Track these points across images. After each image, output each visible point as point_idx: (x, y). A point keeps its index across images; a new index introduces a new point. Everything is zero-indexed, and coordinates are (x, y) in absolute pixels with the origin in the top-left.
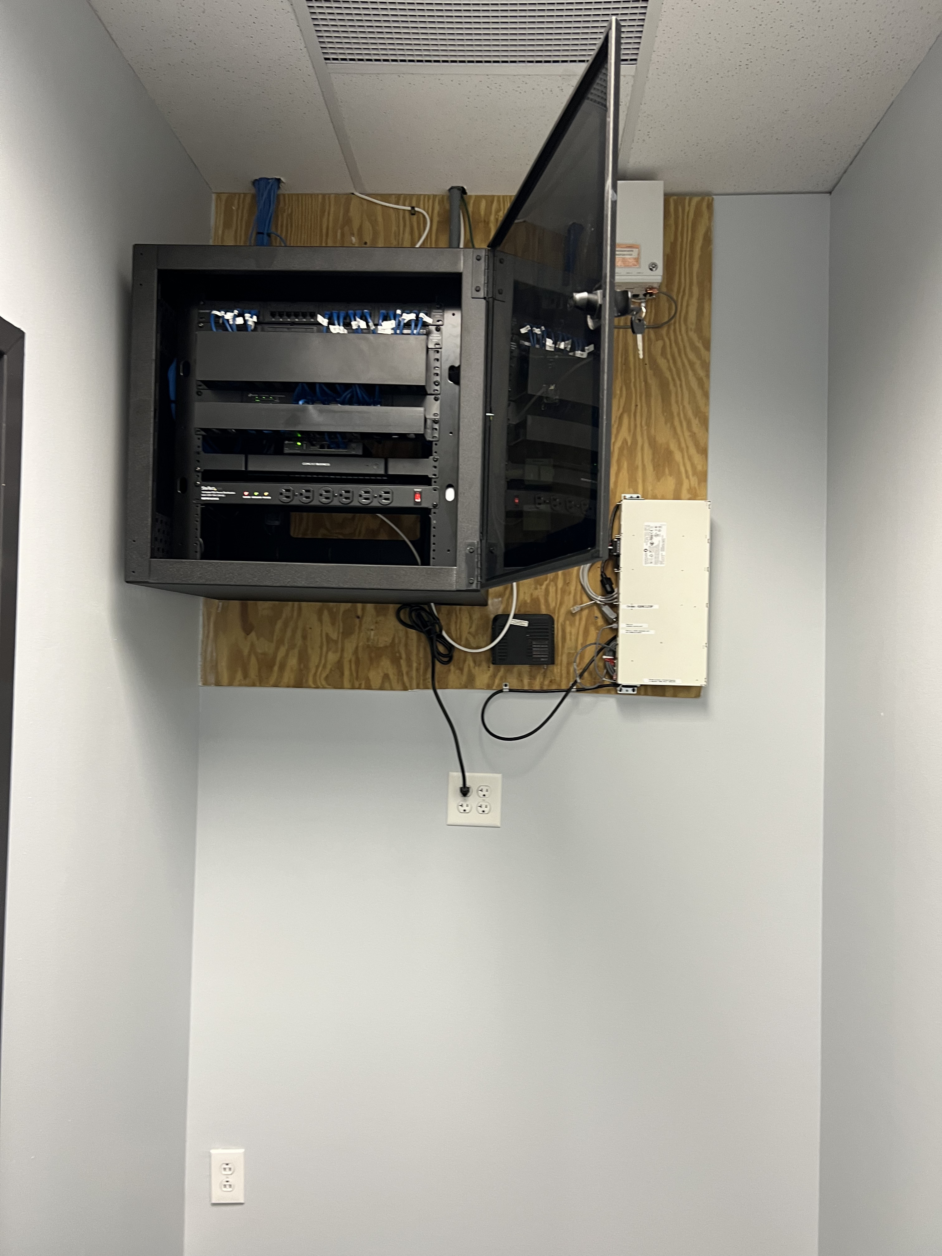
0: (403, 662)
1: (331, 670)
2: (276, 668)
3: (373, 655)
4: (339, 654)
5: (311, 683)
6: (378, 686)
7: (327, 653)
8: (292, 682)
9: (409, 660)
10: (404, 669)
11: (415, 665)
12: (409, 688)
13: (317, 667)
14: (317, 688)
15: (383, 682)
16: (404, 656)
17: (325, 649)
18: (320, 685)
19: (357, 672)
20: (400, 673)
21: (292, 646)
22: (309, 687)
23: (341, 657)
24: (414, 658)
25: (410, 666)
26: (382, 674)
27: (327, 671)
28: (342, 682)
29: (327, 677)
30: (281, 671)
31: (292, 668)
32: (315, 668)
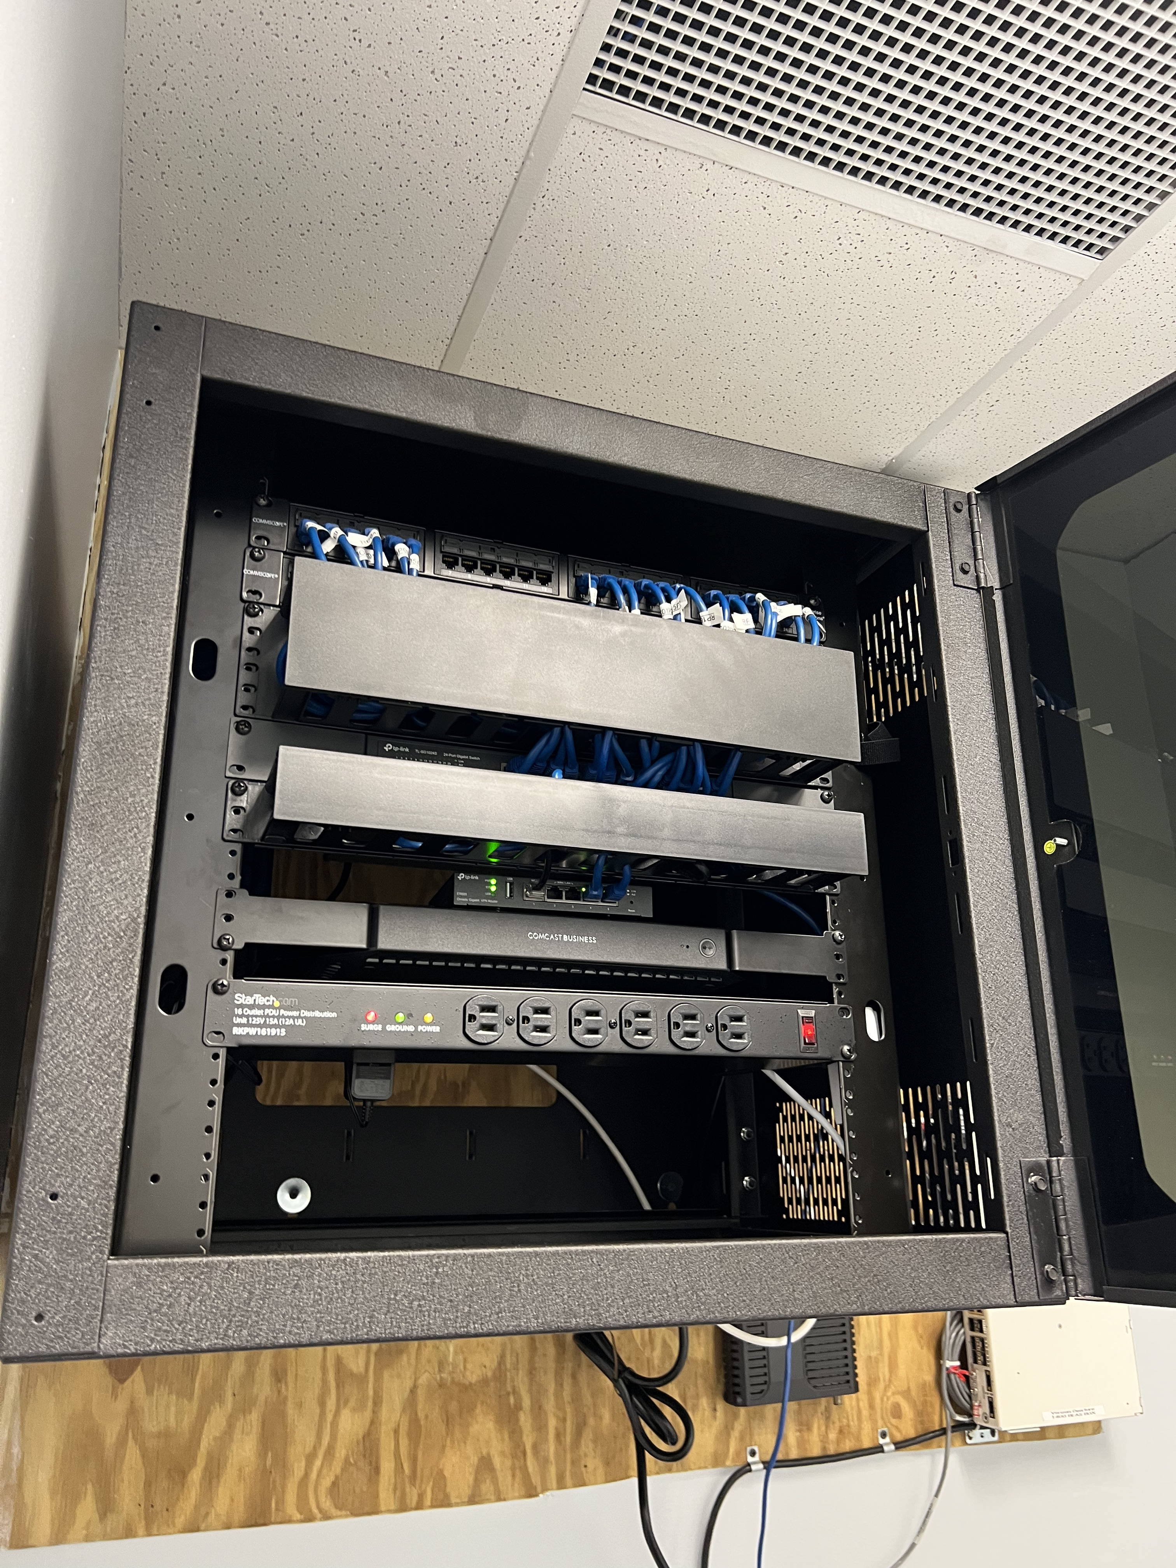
0: (525, 1420)
1: (347, 1459)
2: (196, 1475)
3: (453, 1406)
4: (368, 1414)
5: (291, 1507)
6: (466, 1491)
8: (240, 1513)
9: (538, 1411)
10: (528, 1441)
11: (552, 1423)
12: (539, 1489)
13: (310, 1459)
14: (309, 1519)
15: (477, 1482)
16: (526, 1402)
17: (331, 1404)
18: (315, 1510)
19: (414, 1461)
20: (518, 1452)
21: (244, 1407)
22: (289, 1521)
23: (374, 1423)
24: (550, 1405)
25: (540, 1427)
26: (474, 1460)
27: (337, 1467)
28: (376, 1496)
29: (335, 1484)
30: (210, 1483)
31: (240, 1470)
32: (303, 1464)
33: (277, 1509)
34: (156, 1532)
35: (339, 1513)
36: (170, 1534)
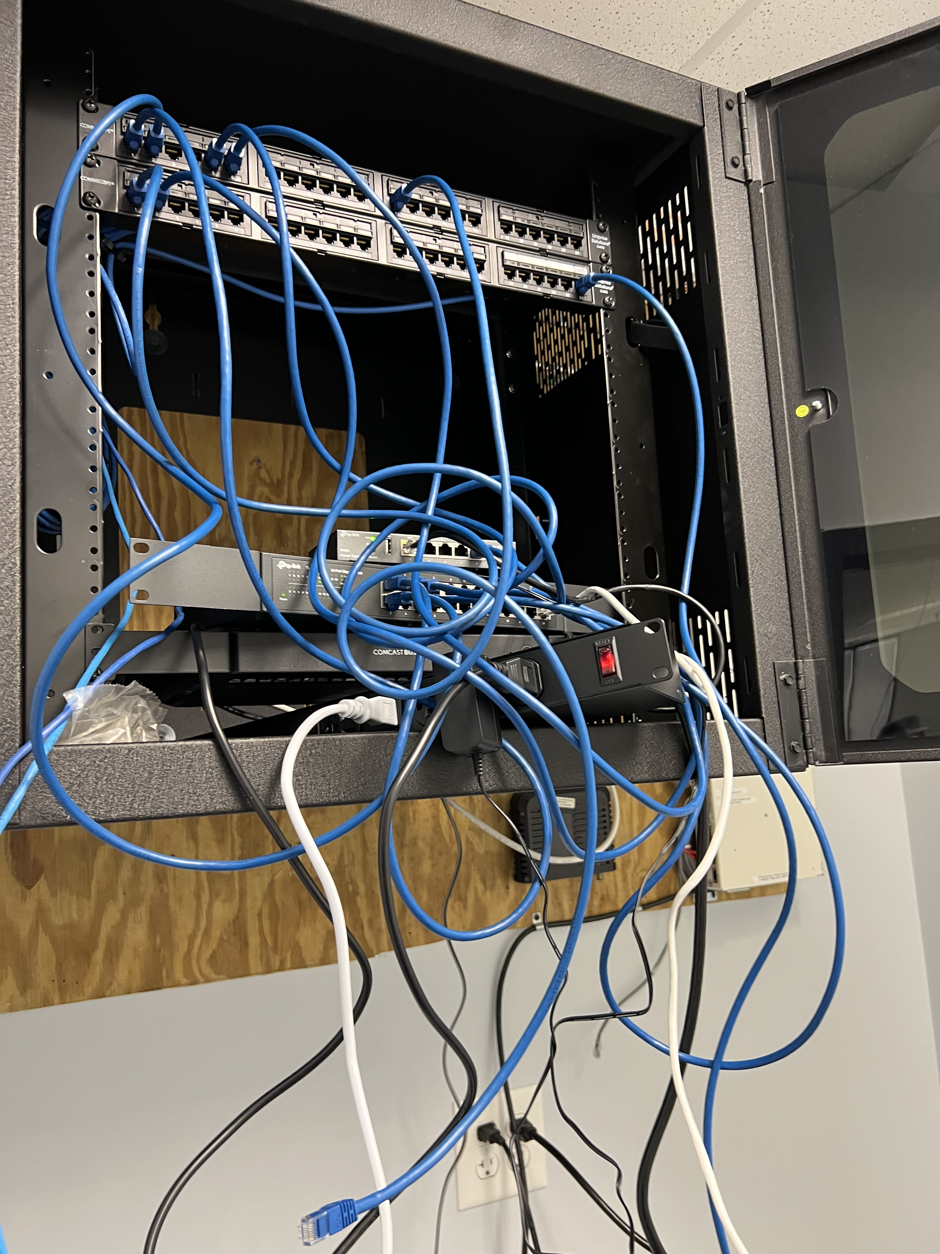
0: (361, 902)
1: (221, 938)
2: (99, 956)
4: (236, 903)
5: (179, 974)
6: (318, 956)
7: (210, 905)
8: (137, 981)
12: (375, 952)
13: (192, 938)
14: (194, 982)
15: (326, 949)
16: (362, 889)
17: (205, 897)
18: (198, 976)
19: (275, 936)
20: (357, 925)
21: (133, 902)
22: (177, 985)
23: (241, 910)
26: (323, 933)
27: (214, 944)
28: (246, 963)
29: (213, 956)
30: (111, 961)
31: (135, 949)
32: (186, 943)
33: (168, 977)
34: (69, 1001)
35: (217, 977)
36: (81, 1001)
